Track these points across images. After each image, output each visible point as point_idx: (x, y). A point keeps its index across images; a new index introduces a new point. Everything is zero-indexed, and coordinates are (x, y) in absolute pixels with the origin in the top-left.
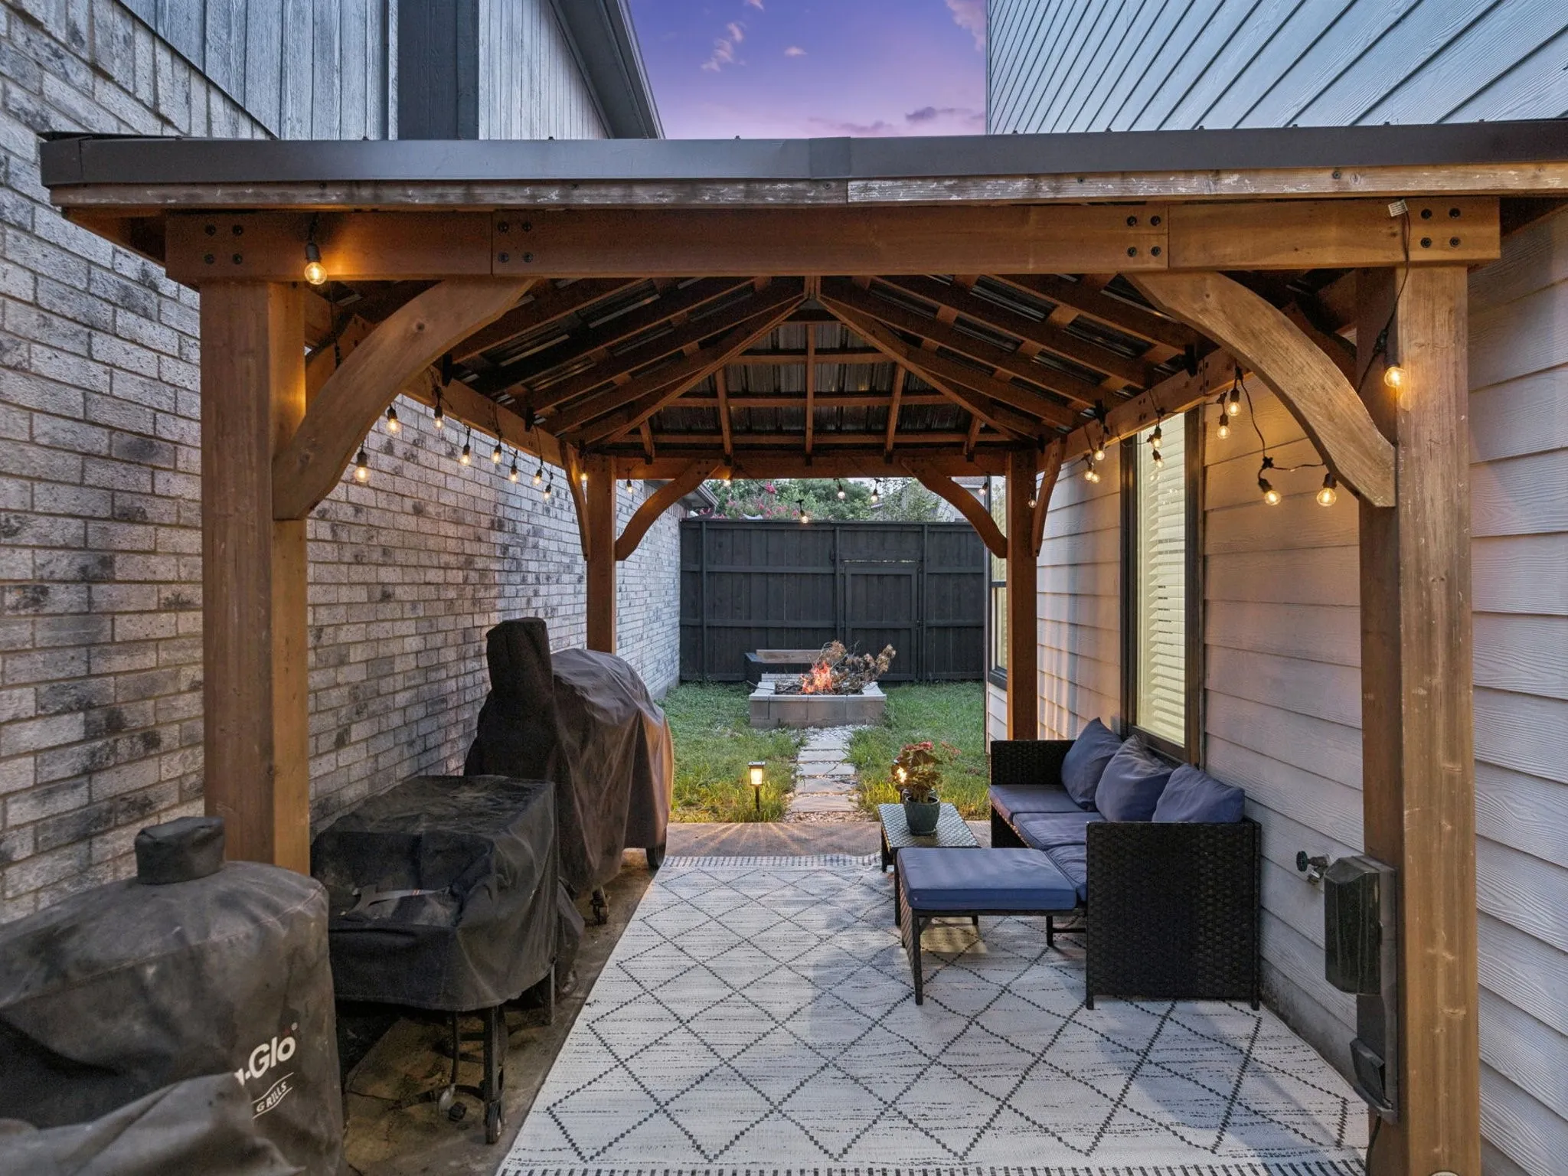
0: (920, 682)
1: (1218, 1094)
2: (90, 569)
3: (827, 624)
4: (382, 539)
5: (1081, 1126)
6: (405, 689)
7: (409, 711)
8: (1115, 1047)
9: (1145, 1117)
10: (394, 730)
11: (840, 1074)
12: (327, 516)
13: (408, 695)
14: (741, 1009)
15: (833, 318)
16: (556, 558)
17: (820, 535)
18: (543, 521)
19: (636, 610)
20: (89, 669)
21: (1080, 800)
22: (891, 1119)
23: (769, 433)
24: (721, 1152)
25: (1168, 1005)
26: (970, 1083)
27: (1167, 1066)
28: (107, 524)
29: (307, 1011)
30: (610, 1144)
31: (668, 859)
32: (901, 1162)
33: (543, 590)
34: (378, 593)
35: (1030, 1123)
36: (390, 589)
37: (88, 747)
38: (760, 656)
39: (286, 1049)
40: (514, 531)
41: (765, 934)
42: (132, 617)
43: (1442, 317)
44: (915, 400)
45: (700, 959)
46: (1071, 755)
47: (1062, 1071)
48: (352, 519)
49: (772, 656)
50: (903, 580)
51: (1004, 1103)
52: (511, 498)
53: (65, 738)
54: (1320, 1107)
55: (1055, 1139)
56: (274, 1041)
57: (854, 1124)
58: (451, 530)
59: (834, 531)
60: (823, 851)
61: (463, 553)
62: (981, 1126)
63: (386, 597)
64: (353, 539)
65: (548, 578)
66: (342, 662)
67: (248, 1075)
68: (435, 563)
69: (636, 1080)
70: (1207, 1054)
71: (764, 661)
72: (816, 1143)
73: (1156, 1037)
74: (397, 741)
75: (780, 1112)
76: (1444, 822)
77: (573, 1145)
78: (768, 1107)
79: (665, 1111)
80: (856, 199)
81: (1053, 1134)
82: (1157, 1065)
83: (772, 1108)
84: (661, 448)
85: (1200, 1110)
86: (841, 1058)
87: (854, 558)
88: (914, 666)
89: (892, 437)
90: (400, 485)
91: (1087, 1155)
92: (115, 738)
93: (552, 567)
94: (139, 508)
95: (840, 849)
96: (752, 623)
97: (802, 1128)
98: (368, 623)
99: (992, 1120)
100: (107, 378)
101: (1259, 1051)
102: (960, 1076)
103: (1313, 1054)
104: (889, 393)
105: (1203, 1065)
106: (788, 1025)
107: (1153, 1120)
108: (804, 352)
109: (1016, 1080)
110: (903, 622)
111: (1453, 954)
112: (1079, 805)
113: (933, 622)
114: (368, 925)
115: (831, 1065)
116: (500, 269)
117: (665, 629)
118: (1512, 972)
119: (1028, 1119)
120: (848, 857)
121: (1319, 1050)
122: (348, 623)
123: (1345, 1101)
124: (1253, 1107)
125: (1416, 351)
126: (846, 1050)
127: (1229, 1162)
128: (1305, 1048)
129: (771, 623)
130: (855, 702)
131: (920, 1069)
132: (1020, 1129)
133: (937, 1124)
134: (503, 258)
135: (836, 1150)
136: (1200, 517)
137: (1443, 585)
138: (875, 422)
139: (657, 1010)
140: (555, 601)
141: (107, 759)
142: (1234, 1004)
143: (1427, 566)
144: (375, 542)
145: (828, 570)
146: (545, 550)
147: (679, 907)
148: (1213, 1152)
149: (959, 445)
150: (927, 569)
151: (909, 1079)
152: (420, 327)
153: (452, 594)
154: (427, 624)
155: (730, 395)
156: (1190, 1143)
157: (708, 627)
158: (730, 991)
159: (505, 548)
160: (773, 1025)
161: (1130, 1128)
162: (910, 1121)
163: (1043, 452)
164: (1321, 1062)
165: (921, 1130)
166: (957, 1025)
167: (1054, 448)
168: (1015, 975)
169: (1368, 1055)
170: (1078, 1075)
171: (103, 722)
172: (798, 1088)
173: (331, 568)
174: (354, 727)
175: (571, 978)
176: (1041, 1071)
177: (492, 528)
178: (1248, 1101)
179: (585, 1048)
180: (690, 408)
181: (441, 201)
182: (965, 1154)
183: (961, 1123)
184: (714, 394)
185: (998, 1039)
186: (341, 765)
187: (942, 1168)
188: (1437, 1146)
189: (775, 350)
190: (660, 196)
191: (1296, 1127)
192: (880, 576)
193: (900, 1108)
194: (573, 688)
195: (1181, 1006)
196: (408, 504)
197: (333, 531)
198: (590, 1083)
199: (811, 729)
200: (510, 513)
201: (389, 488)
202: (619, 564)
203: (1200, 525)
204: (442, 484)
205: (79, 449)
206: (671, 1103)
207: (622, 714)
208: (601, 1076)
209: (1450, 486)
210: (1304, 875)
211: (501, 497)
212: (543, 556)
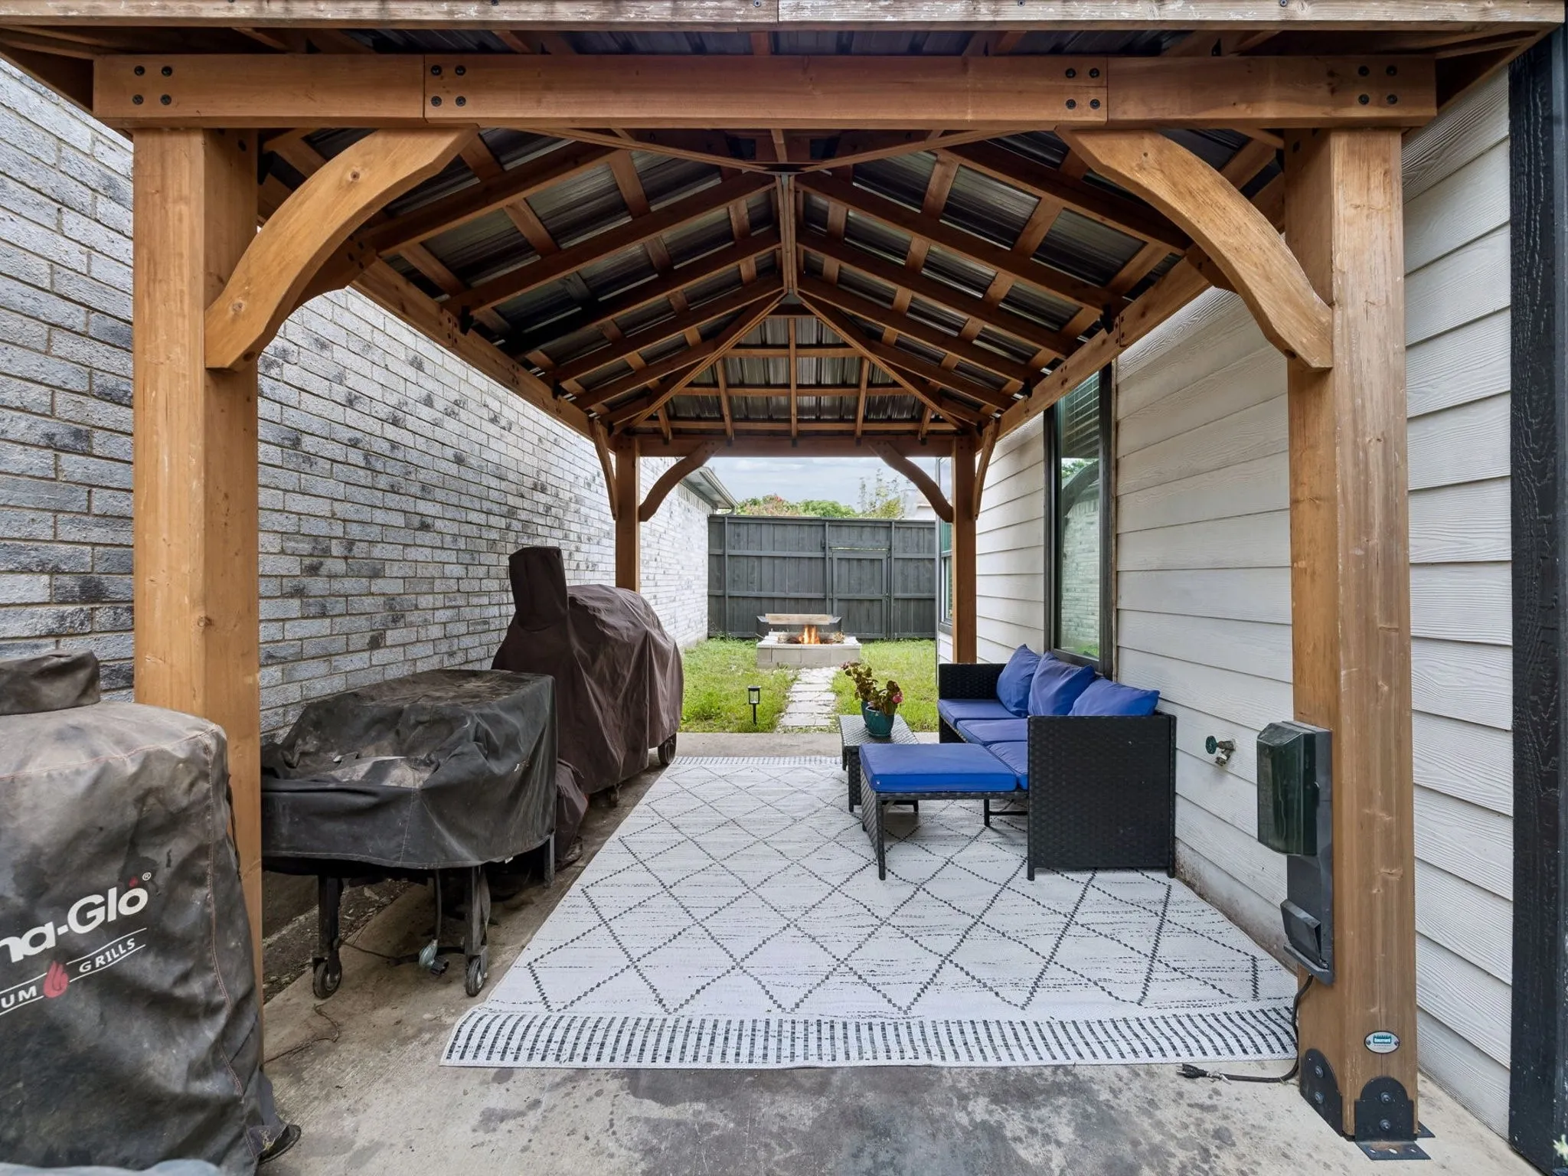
0: (889, 640)
1: (1139, 952)
2: (57, 438)
3: (820, 595)
4: (421, 477)
5: (1017, 981)
6: (445, 608)
7: (450, 627)
8: (1045, 911)
9: (1075, 973)
10: (433, 640)
11: (800, 934)
12: (360, 445)
13: (449, 613)
14: (719, 878)
15: (809, 313)
16: (597, 524)
17: (814, 528)
18: (585, 493)
19: (669, 577)
20: (55, 535)
21: (1014, 709)
22: (843, 974)
23: (764, 421)
24: (681, 1006)
25: (1089, 875)
26: (916, 941)
27: (1092, 927)
28: (81, 398)
29: (169, 861)
30: (579, 998)
31: (677, 758)
32: (849, 1015)
33: (584, 547)
34: (416, 521)
35: (969, 978)
36: (429, 521)
37: (54, 609)
38: (769, 618)
39: (133, 902)
40: (557, 496)
41: (749, 816)
42: (117, 493)
43: (1377, 178)
44: (878, 393)
45: (690, 836)
46: (1004, 675)
47: (998, 932)
48: (388, 453)
49: (778, 619)
50: (876, 563)
51: (946, 958)
52: (553, 467)
53: (21, 598)
54: (1232, 964)
55: (993, 994)
56: (113, 893)
57: (807, 980)
58: (494, 483)
59: (824, 526)
60: (805, 754)
61: (506, 504)
62: (924, 982)
63: (425, 527)
64: (389, 470)
65: (589, 539)
66: (376, 574)
67: (62, 930)
68: (478, 507)
69: (615, 938)
70: (1127, 917)
71: (771, 622)
72: (771, 997)
73: (1080, 901)
74: (437, 651)
75: (741, 968)
76: (1380, 683)
77: (544, 998)
78: (730, 963)
79: (636, 967)
80: (787, 18)
81: (991, 989)
82: (1082, 926)
83: (734, 964)
84: (677, 433)
85: (1124, 966)
86: (803, 919)
87: (840, 544)
88: (884, 627)
89: (860, 425)
90: (439, 434)
91: (1023, 1008)
92: (93, 606)
93: (592, 531)
94: (126, 392)
95: (818, 753)
96: (763, 594)
97: (760, 982)
98: (406, 545)
99: (935, 975)
100: (85, 258)
101: (1173, 914)
102: (907, 935)
103: (1220, 916)
104: (857, 386)
105: (1122, 925)
106: (759, 890)
107: (1082, 976)
108: (786, 346)
109: (958, 939)
110: (877, 596)
111: (1390, 814)
112: (1012, 713)
113: (899, 595)
114: (332, 786)
115: (792, 926)
116: (433, 113)
117: (695, 596)
118: (1435, 836)
119: (967, 974)
120: (823, 758)
121: (1225, 913)
122: (383, 542)
123: (1254, 959)
124: (1173, 964)
125: (1352, 212)
126: (807, 912)
127: (1156, 1014)
128: (1213, 911)
129: (776, 594)
130: (837, 650)
131: (872, 929)
132: (960, 985)
133: (885, 979)
134: (436, 101)
135: (788, 1004)
136: (1113, 464)
137: (1380, 445)
138: (845, 413)
139: (646, 877)
140: (596, 558)
141: (82, 624)
142: (1146, 874)
143: (1365, 426)
144: (413, 477)
145: (820, 554)
146: (587, 517)
147: (680, 795)
148: (1139, 1004)
149: (914, 433)
150: (895, 555)
151: (862, 939)
152: (355, 176)
153: (494, 535)
154: (468, 556)
155: (729, 386)
156: (1117, 998)
157: (730, 597)
158: (711, 861)
159: (548, 508)
160: (745, 890)
161: (1062, 982)
162: (860, 977)
163: (981, 435)
164: (1228, 924)
165: (870, 985)
166: (908, 891)
167: (989, 429)
168: (959, 849)
169: (1302, 915)
170: (1013, 936)
171: (77, 589)
172: (760, 946)
173: (365, 491)
174: (389, 633)
175: (577, 851)
176: (980, 931)
177: (534, 488)
178: (1168, 959)
179: (574, 910)
180: (697, 397)
181: (355, 16)
182: (909, 1008)
183: (906, 979)
184: (716, 384)
185: (942, 903)
186: (374, 663)
187: (887, 1021)
188: (1374, 1005)
189: (764, 345)
190: (583, 13)
191: (1213, 983)
192: (859, 560)
193: (851, 964)
194: (586, 607)
195: (1100, 875)
196: (449, 453)
197: (366, 458)
198: (572, 941)
199: (804, 670)
200: (551, 480)
201: (430, 435)
202: (642, 523)
203: (1113, 473)
204: (485, 443)
205: (43, 318)
206: (643, 959)
207: (631, 633)
208: (584, 934)
209: (1385, 347)
210: (1212, 758)
211: (545, 466)
212: (586, 521)
